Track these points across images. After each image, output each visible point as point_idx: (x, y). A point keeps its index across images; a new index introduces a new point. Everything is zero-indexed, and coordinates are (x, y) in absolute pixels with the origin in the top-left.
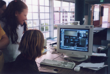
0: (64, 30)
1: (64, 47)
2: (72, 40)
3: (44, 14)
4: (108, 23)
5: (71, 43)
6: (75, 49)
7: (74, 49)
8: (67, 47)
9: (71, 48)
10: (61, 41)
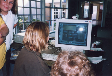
0: (62, 24)
1: (63, 42)
2: (70, 35)
3: (35, 9)
4: (97, 20)
5: (70, 37)
6: (74, 44)
7: (72, 43)
8: (66, 41)
9: (70, 43)
10: (60, 36)
